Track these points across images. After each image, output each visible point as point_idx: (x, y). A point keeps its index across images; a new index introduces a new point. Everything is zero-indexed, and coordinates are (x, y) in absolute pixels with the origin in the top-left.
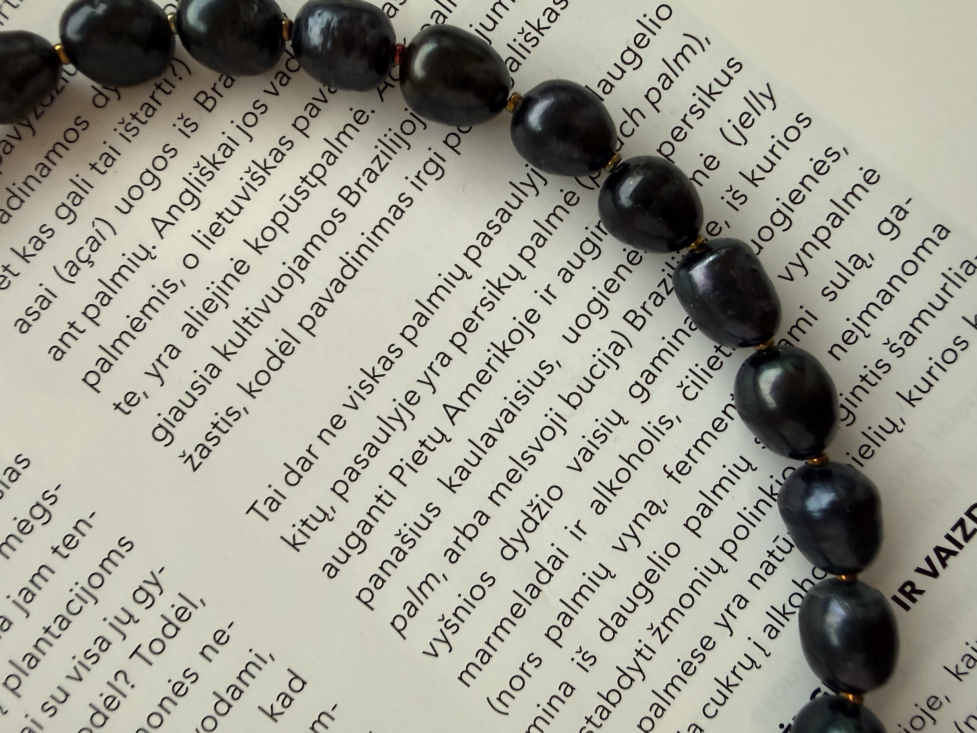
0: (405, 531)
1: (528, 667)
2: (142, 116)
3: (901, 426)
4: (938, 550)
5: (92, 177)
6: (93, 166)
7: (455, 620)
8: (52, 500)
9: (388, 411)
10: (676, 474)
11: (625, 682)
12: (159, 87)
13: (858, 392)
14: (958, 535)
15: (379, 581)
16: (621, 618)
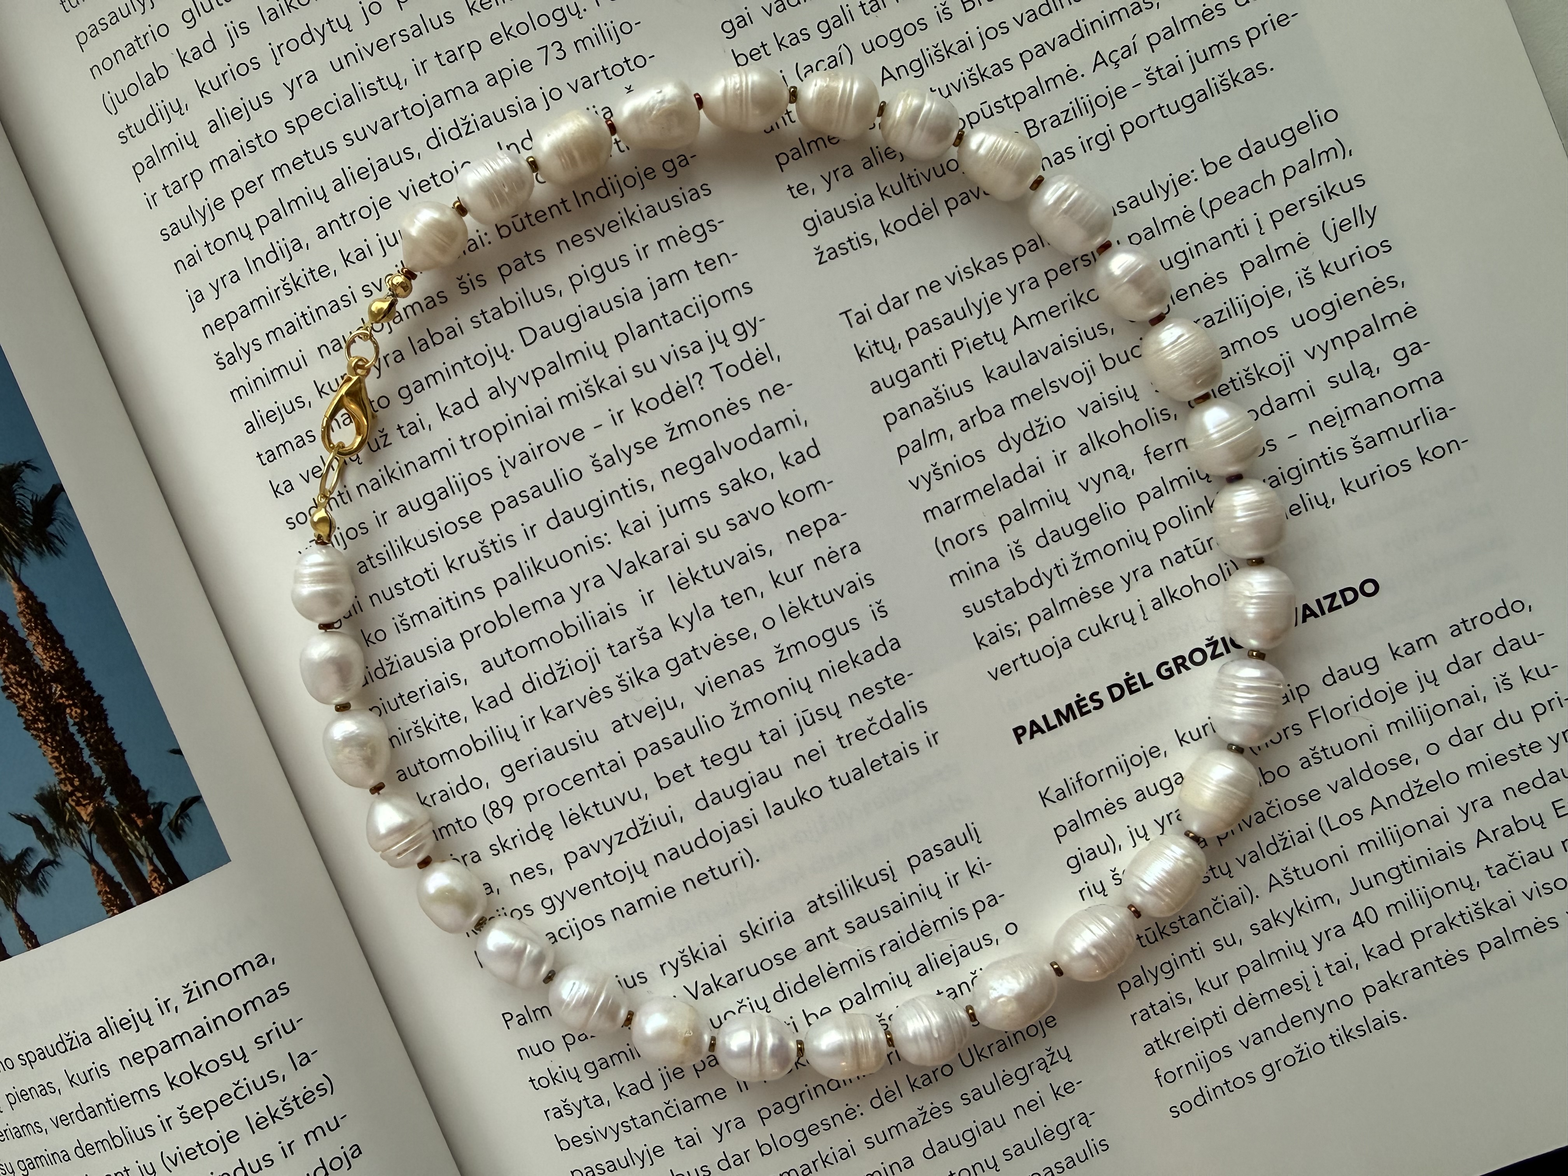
0: (941, 389)
1: (976, 533)
3: (1330, 504)
4: (1306, 607)
5: (857, 13)
7: (942, 471)
8: (713, 228)
10: (1151, 456)
11: (1036, 582)
13: (1314, 464)
14: (1326, 604)
15: (905, 414)
16: (1057, 536)
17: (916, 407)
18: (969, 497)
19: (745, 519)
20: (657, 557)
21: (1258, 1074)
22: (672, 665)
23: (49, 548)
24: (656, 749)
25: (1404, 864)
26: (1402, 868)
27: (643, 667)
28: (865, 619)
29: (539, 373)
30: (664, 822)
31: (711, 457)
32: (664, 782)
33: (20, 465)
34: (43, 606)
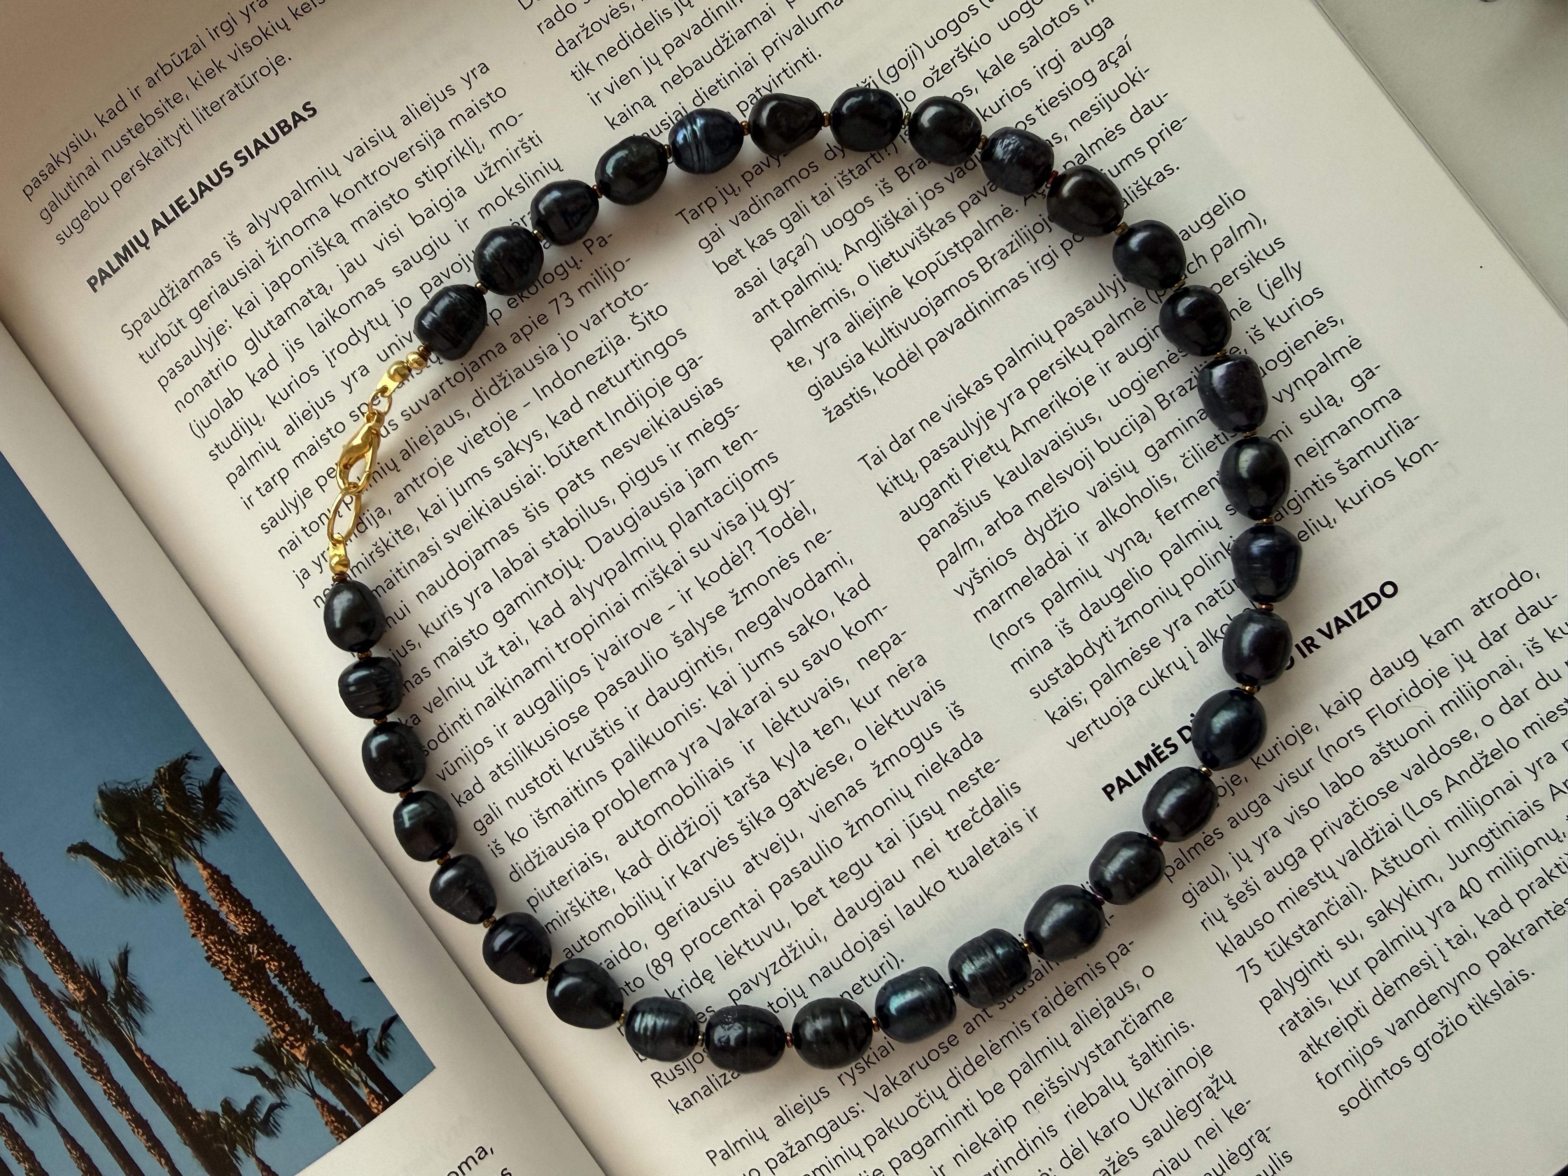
0: (962, 504)
1: (1025, 622)
2: (856, 173)
3: (1333, 524)
4: (1337, 619)
5: (811, 205)
6: (814, 198)
7: (981, 574)
8: (732, 414)
9: (972, 419)
10: (1163, 518)
11: (1089, 652)
12: (873, 156)
13: (1309, 492)
14: (1354, 612)
15: (936, 532)
16: (1097, 607)
17: (944, 524)
18: (1010, 591)
19: (817, 658)
20: (749, 709)
21: (1411, 1057)
22: (785, 801)
23: (222, 825)
24: (788, 880)
25: (1491, 831)
26: (1490, 835)
27: (759, 809)
28: (944, 720)
29: (611, 574)
30: (810, 944)
31: (775, 612)
32: (802, 909)
33: (183, 759)
34: (227, 877)
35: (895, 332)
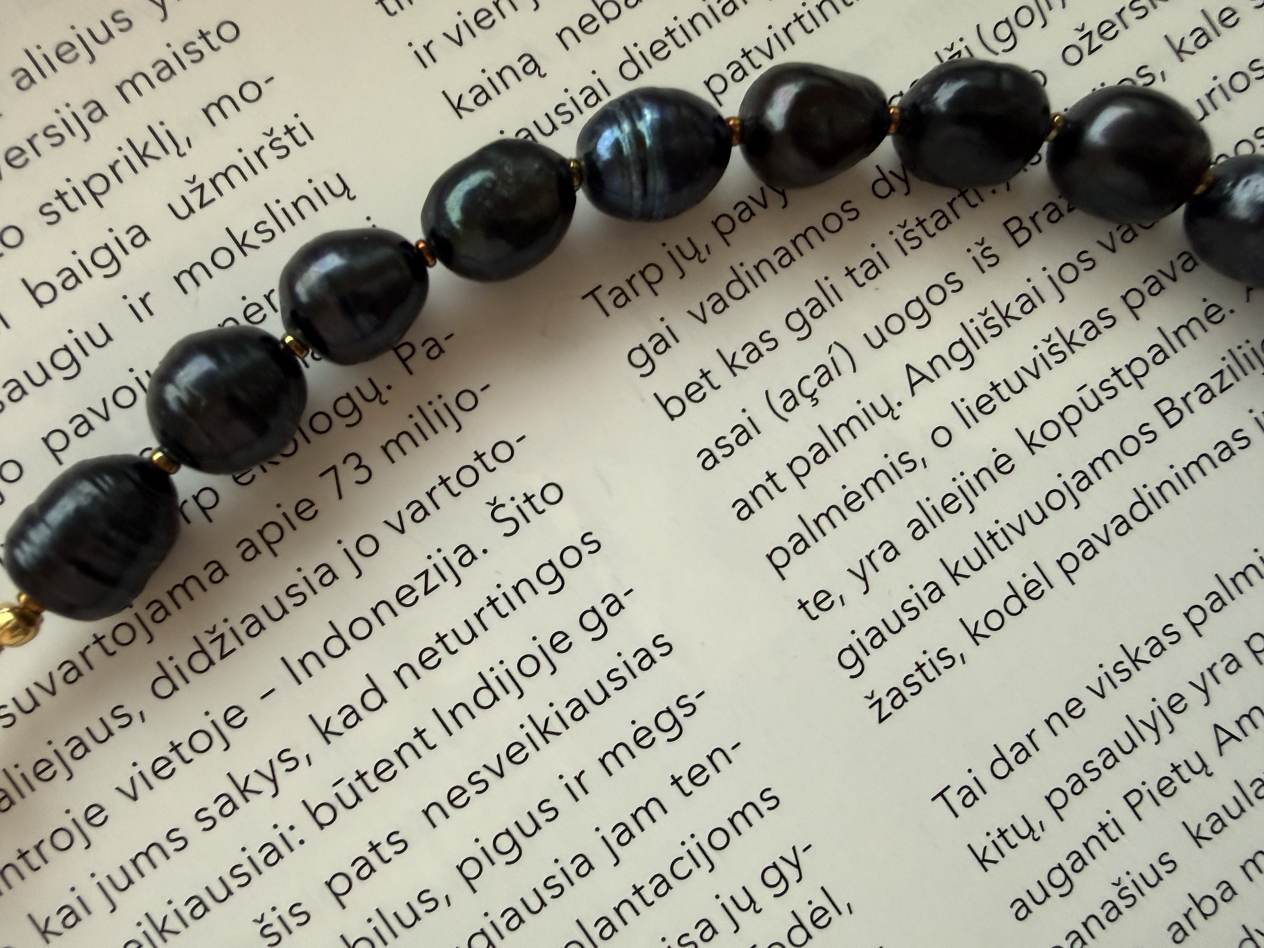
0: (1126, 882)
2: (930, 226)
5: (845, 285)
6: (850, 273)
8: (690, 709)
9: (1142, 712)
12: (962, 194)
17: (1093, 924)
35: (1000, 538)
